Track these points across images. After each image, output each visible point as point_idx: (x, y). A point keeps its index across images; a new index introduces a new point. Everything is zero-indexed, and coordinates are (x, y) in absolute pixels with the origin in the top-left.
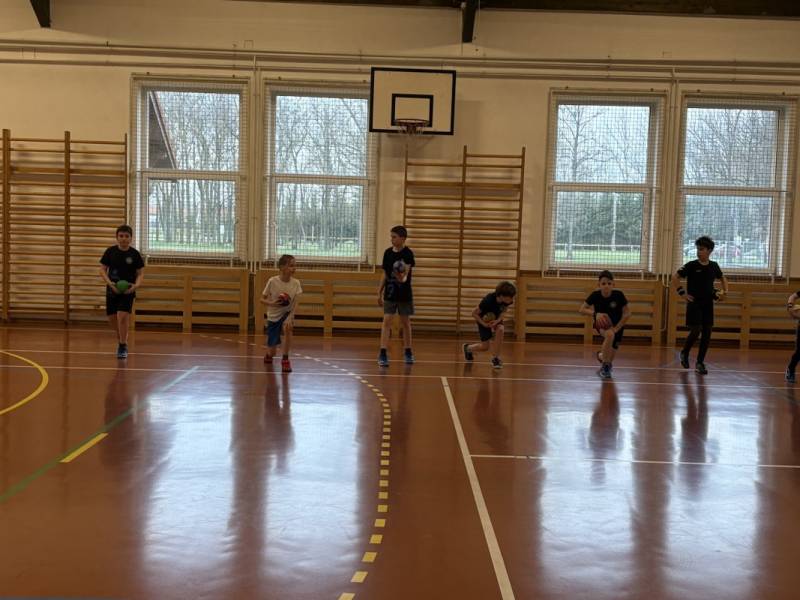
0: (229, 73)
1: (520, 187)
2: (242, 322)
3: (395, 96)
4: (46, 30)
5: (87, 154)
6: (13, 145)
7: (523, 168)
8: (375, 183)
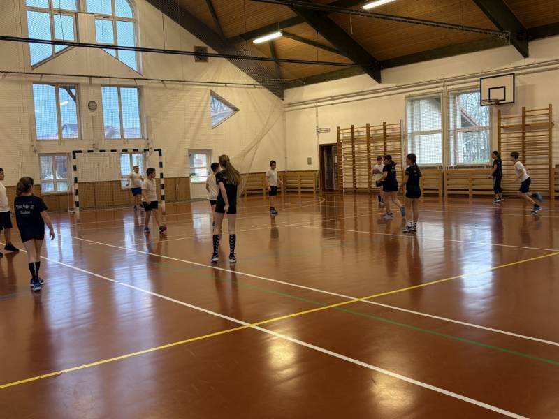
0: (436, 89)
1: (549, 123)
2: (440, 192)
3: (490, 89)
4: (380, 85)
5: (391, 129)
7: (550, 114)
8: (491, 129)
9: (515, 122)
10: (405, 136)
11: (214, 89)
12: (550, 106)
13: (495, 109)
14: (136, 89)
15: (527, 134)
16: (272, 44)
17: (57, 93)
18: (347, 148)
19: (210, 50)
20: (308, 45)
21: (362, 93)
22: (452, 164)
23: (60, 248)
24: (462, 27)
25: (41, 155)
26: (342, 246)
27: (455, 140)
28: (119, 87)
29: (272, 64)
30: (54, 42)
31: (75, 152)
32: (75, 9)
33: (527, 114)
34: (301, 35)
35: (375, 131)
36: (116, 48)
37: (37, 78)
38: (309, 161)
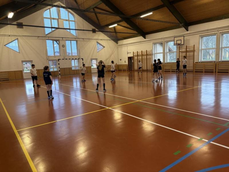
0: (161, 41)
1: (194, 50)
3: (177, 41)
4: (145, 39)
5: (148, 52)
7: (194, 48)
8: (177, 52)
9: (184, 50)
10: (152, 54)
11: (98, 41)
12: (194, 45)
13: (178, 46)
14: (75, 42)
15: (187, 54)
16: (114, 27)
17: (53, 42)
18: (136, 58)
19: (97, 30)
20: (124, 28)
21: (140, 42)
22: (166, 62)
23: (55, 87)
24: (169, 22)
25: (49, 60)
26: (134, 86)
27: (167, 55)
28: (71, 40)
29: (114, 33)
30: (52, 28)
31: (59, 60)
32: (58, 18)
33: (188, 48)
34: (123, 25)
35: (144, 53)
36: (70, 29)
37: (47, 38)
38: (125, 62)
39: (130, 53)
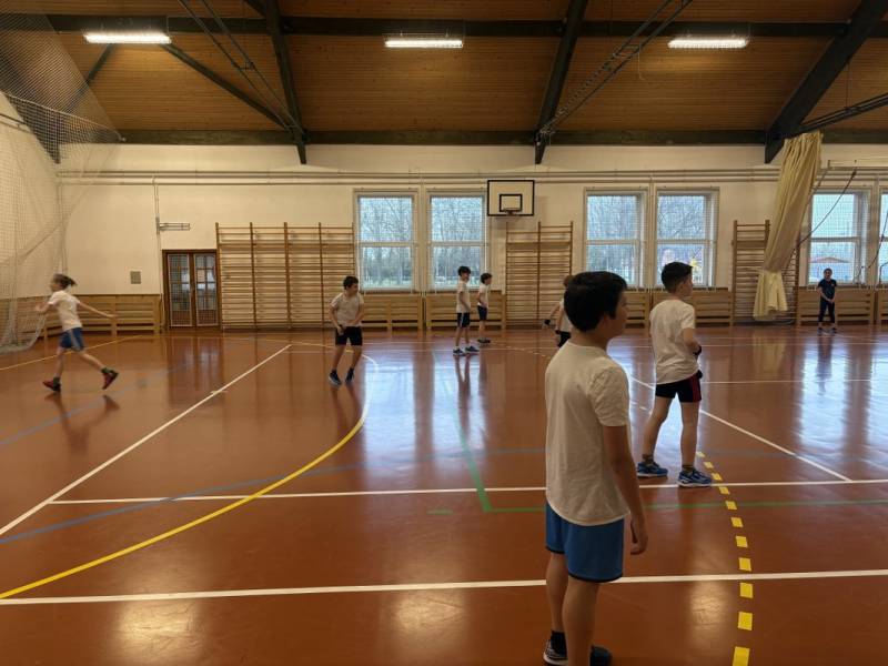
1: (570, 243)
2: (420, 325)
3: (501, 196)
4: (304, 166)
5: (329, 235)
6: (289, 231)
7: (572, 233)
8: (491, 245)
10: (355, 247)
12: (572, 223)
15: (544, 254)
33: (547, 230)
35: (300, 235)
38: (136, 278)
39: (183, 227)
